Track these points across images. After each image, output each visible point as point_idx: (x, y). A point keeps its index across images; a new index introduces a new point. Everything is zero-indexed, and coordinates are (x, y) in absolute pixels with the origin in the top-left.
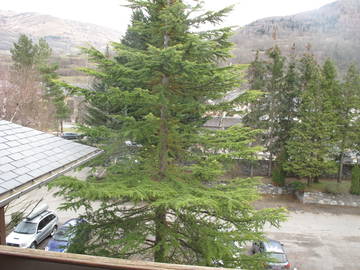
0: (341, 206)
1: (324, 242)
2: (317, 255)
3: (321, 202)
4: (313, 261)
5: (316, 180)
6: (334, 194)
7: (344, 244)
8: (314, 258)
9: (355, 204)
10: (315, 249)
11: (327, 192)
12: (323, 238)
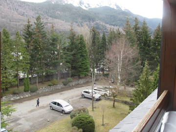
0: (22, 99)
1: (21, 117)
2: (20, 124)
3: (12, 99)
4: (20, 128)
5: (7, 89)
6: (17, 94)
7: (29, 115)
8: (20, 126)
9: (27, 96)
10: (18, 122)
11: (14, 94)
12: (20, 115)
